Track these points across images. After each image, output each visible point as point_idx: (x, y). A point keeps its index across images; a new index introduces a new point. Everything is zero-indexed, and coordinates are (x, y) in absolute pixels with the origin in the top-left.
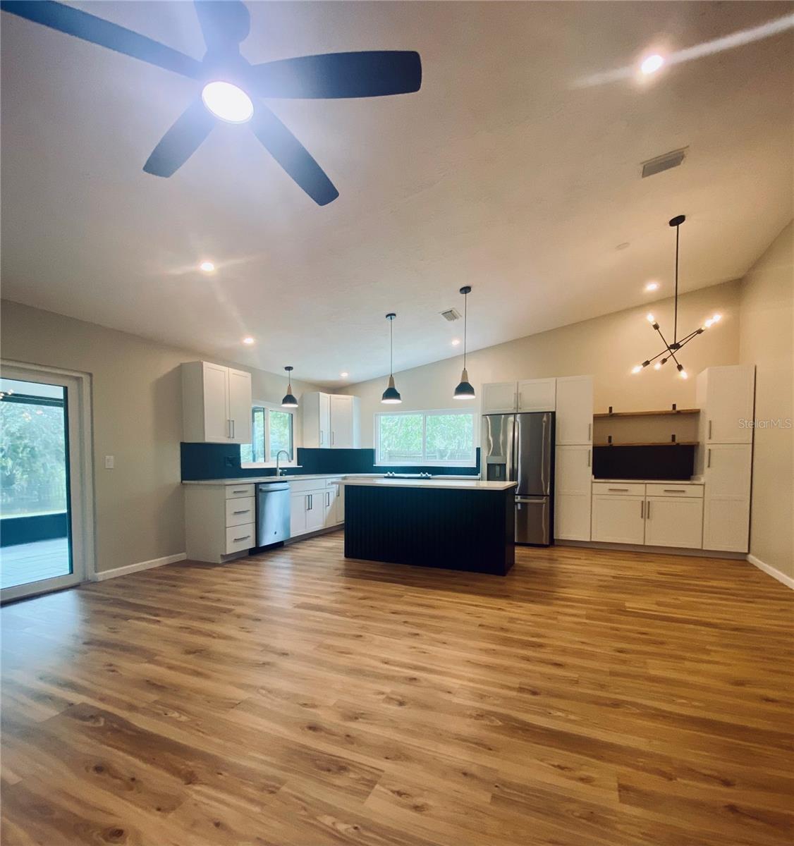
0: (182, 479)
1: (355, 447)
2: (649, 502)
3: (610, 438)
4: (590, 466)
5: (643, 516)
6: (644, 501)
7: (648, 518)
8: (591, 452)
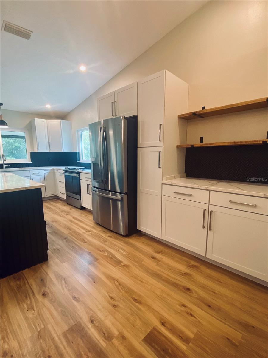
2: (211, 212)
3: (202, 139)
4: (159, 167)
5: (206, 225)
6: (207, 209)
7: (210, 229)
8: (161, 154)
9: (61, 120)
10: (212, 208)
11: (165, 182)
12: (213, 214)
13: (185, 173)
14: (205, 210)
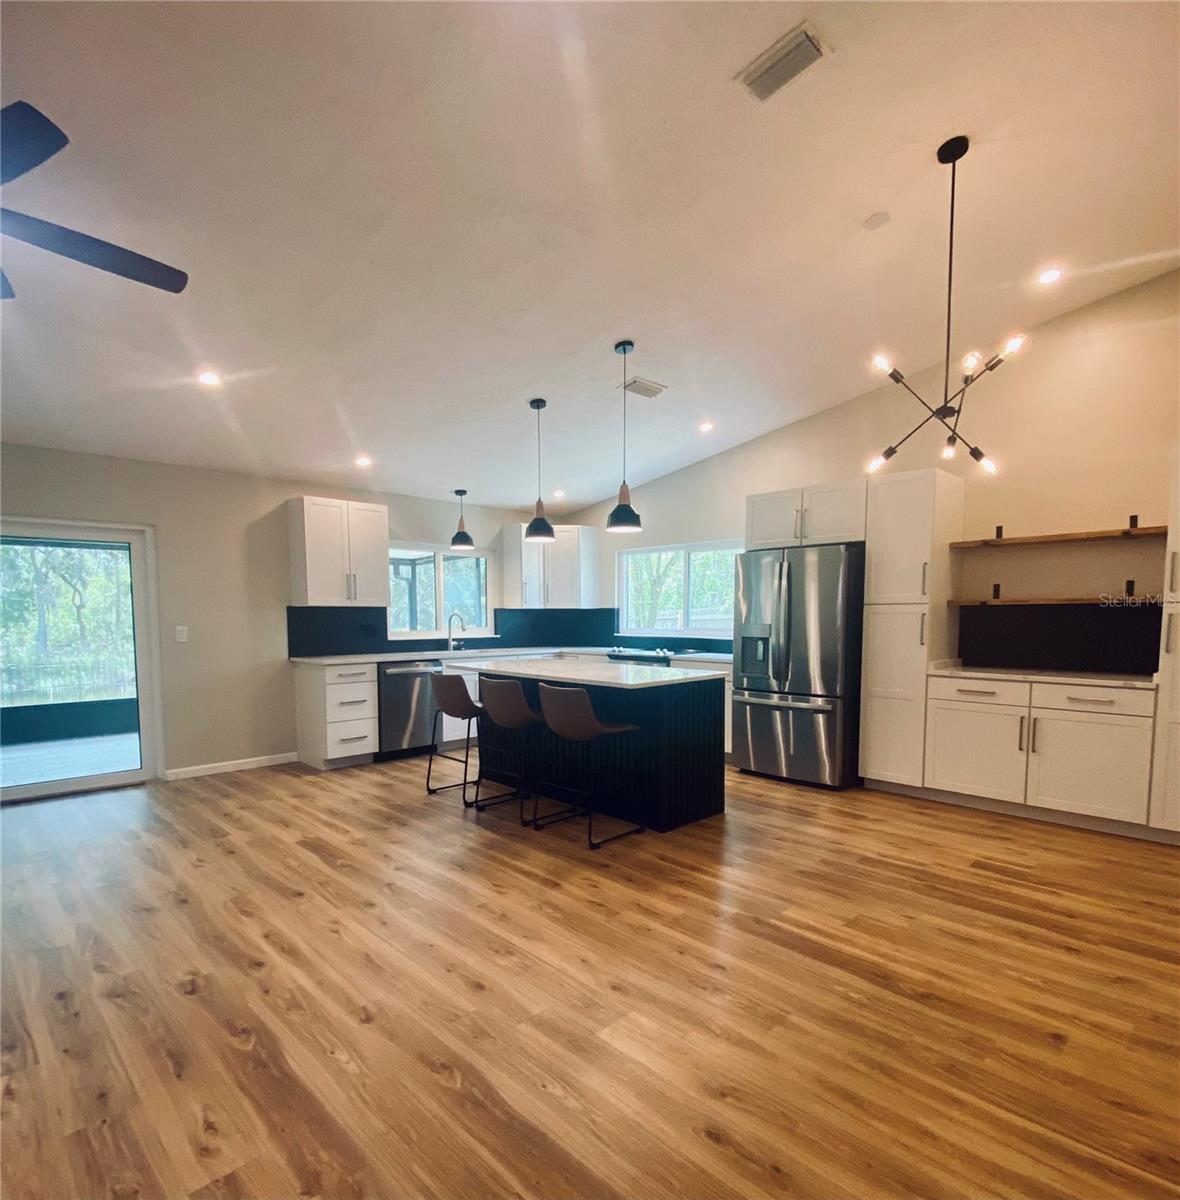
0: (290, 655)
1: (584, 605)
2: (1035, 719)
3: (997, 588)
4: (923, 644)
5: (1024, 746)
6: (1027, 716)
7: (1034, 751)
8: (926, 617)
9: (580, 526)
10: (1035, 713)
11: (932, 671)
12: (1038, 724)
13: (959, 657)
14: (1022, 718)
